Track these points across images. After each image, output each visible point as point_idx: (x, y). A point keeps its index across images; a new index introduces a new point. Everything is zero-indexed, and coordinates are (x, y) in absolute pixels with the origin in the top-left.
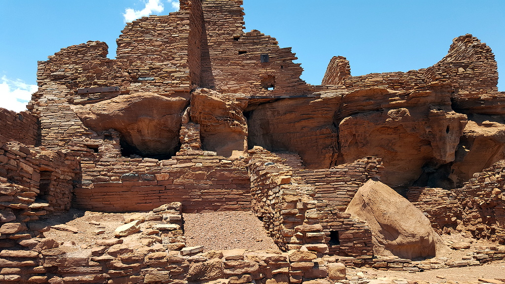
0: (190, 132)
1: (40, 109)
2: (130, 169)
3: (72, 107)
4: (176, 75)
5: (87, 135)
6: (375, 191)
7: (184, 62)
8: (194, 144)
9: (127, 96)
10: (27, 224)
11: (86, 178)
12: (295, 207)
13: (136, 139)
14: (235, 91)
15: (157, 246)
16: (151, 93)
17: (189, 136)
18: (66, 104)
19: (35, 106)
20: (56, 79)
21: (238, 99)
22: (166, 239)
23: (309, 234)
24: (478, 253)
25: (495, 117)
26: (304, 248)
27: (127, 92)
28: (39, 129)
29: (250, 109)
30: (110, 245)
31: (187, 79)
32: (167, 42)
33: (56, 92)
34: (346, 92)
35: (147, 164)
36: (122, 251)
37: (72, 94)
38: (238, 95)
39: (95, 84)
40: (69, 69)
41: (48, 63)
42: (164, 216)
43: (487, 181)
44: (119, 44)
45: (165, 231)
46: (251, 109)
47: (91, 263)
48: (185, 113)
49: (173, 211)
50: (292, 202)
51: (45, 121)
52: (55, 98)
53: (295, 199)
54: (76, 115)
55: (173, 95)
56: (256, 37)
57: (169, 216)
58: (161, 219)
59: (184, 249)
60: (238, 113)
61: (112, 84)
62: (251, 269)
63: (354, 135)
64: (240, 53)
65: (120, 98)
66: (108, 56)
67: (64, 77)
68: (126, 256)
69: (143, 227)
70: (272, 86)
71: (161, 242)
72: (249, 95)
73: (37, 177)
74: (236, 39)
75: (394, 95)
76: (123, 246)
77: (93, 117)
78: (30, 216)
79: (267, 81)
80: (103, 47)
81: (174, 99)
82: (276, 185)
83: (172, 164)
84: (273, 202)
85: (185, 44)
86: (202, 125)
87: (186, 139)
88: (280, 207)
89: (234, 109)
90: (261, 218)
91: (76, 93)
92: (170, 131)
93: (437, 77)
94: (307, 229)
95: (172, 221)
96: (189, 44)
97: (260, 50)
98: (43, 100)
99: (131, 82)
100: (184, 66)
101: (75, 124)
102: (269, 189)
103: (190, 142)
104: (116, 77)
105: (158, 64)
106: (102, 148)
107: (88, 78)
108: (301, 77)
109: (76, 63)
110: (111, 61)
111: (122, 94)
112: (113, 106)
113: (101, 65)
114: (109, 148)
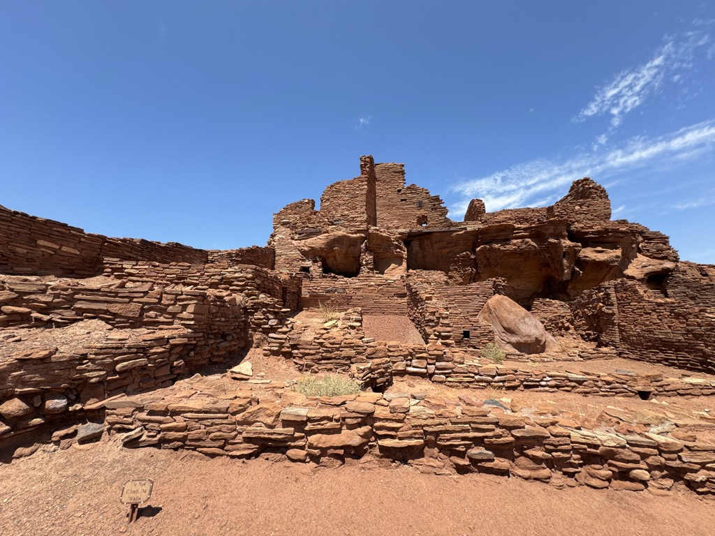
0: (367, 258)
1: (275, 243)
2: (330, 286)
3: (294, 242)
4: (358, 219)
5: (303, 260)
7: (363, 210)
8: (369, 266)
9: (327, 234)
10: (280, 320)
11: (304, 290)
12: (434, 315)
13: (330, 262)
14: (397, 228)
15: (348, 336)
16: (341, 232)
17: (366, 261)
18: (290, 241)
19: (272, 242)
20: (284, 224)
21: (400, 234)
22: (353, 332)
23: (443, 334)
24: (582, 352)
25: (607, 245)
26: (440, 341)
27: (327, 232)
28: (275, 257)
29: (408, 239)
30: (323, 334)
31: (366, 221)
32: (352, 198)
33: (283, 233)
34: (481, 226)
35: (342, 281)
36: (329, 338)
37: (293, 234)
38: (400, 230)
39: (307, 227)
40: (292, 218)
41: (279, 214)
42: (351, 317)
43: (594, 297)
44: (322, 201)
45: (353, 327)
46: (410, 239)
47: (314, 344)
48: (364, 245)
49: (356, 314)
50: (432, 312)
51: (278, 251)
52: (284, 237)
53: (434, 310)
54: (296, 248)
55: (356, 233)
56: (412, 188)
57: (354, 317)
58: (349, 319)
59: (363, 339)
60: (400, 244)
61: (317, 226)
62: (403, 354)
63: (488, 259)
64: (402, 200)
65: (322, 236)
66: (315, 209)
67: (289, 223)
68: (332, 341)
69: (340, 323)
70: (426, 223)
71: (350, 334)
72: (408, 230)
73: (281, 292)
74: (399, 191)
75: (519, 229)
76: (329, 335)
77: (306, 249)
79: (422, 220)
80: (313, 203)
81: (355, 235)
82: (422, 300)
83: (354, 282)
84: (421, 311)
85: (364, 198)
86: (375, 253)
87: (364, 262)
88: (424, 315)
89: (397, 241)
90: (413, 321)
91: (296, 233)
92: (354, 257)
94: (441, 330)
95: (357, 321)
96: (367, 197)
97: (417, 198)
98: (276, 238)
99: (329, 225)
100: (363, 213)
101: (296, 254)
102: (419, 302)
103: (367, 264)
104: (320, 222)
105: (346, 212)
106: (311, 269)
107: (303, 223)
108: (447, 216)
109: (295, 214)
110: (317, 212)
111: (324, 233)
112: (318, 241)
113: (311, 214)
114: (316, 269)
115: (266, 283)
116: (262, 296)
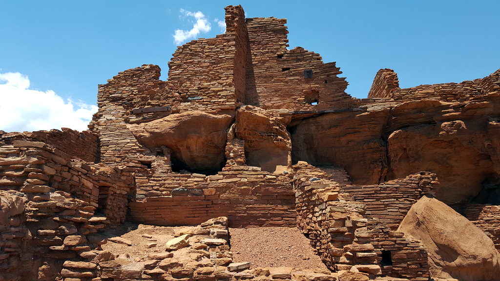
0: (235, 148)
1: (100, 128)
2: (180, 184)
3: (129, 126)
4: (222, 93)
5: (141, 152)
6: (429, 209)
7: (230, 81)
8: (239, 159)
9: (177, 115)
10: (87, 236)
11: (140, 193)
12: (344, 225)
13: (185, 155)
14: (279, 107)
15: (205, 261)
16: (199, 112)
17: (234, 152)
18: (123, 124)
19: (96, 126)
20: (114, 100)
21: (281, 115)
22: (213, 254)
23: (360, 254)
26: (355, 269)
27: (178, 112)
28: (99, 147)
29: (293, 124)
30: (161, 259)
31: (233, 97)
32: (214, 63)
33: (115, 113)
34: (395, 105)
35: (195, 179)
36: (172, 265)
37: (128, 114)
38: (282, 111)
39: (149, 104)
40: (125, 91)
41: (107, 86)
42: (212, 230)
44: (170, 67)
45: (213, 245)
46: (295, 124)
47: (144, 276)
48: (231, 129)
49: (219, 225)
50: (340, 219)
51: (104, 139)
52: (114, 118)
53: (343, 216)
54: (131, 134)
55: (220, 113)
56: (299, 54)
57: (216, 230)
58: (208, 233)
59: (231, 265)
60: (282, 128)
61: (164, 104)
63: (405, 149)
64: (284, 70)
65: (171, 117)
66: (161, 78)
67: (121, 98)
68: (176, 270)
69: (192, 240)
70: (316, 101)
71: (208, 257)
72: (292, 111)
73: (96, 192)
74: (280, 56)
75: (448, 107)
76: (173, 260)
77: (147, 135)
78: (89, 229)
79: (312, 96)
80: (156, 70)
81: (220, 117)
82: (322, 202)
83: (219, 179)
84: (319, 219)
85: (230, 64)
86: (247, 141)
87: (231, 154)
88: (327, 225)
89: (278, 125)
90: (307, 235)
91: (132, 113)
92: (216, 147)
93: (495, 87)
94: (357, 249)
95: (219, 236)
96: (235, 64)
97: (303, 66)
98: (102, 120)
99: (181, 102)
100: (230, 85)
101: (130, 142)
102: (315, 205)
103: (235, 157)
104: (167, 97)
105: (206, 84)
106: (155, 164)
107: (143, 99)
108: (346, 91)
109: (132, 85)
110: (164, 83)
111: (173, 113)
112: (164, 124)
113: (154, 87)
114: (161, 164)
115: (65, 174)
116: (56, 194)
